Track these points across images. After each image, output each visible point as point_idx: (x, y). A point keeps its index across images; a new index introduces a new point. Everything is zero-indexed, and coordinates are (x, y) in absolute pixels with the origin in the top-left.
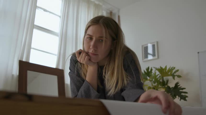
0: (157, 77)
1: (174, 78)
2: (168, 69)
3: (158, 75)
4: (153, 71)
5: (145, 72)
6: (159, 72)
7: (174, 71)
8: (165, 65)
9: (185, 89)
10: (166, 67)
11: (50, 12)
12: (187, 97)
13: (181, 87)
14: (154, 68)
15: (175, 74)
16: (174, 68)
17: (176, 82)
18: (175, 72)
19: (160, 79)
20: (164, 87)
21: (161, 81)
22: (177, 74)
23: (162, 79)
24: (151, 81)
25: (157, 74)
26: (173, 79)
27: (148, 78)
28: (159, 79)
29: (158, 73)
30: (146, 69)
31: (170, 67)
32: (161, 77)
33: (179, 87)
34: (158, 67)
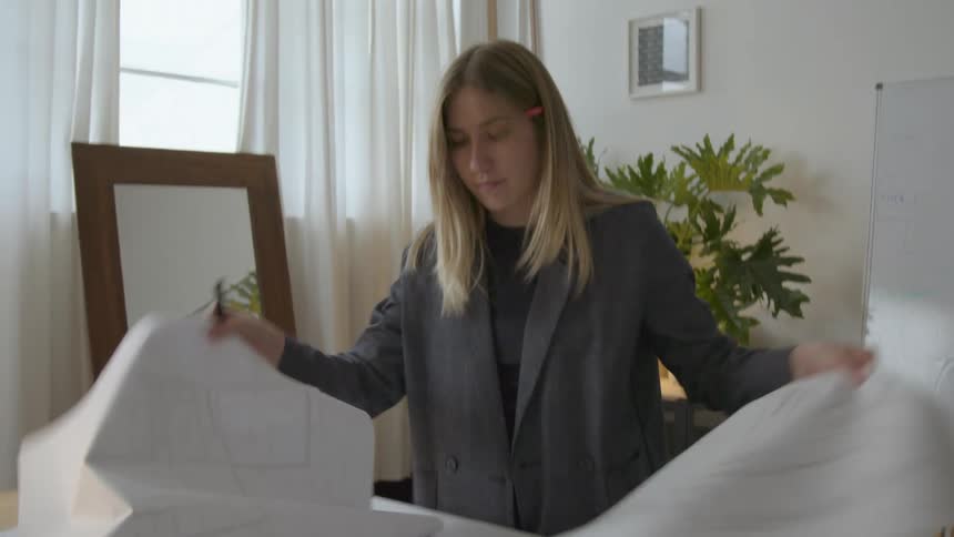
1: (758, 207)
10: (730, 144)
12: (806, 299)
13: (783, 251)
14: (677, 150)
16: (766, 154)
17: (768, 228)
18: (767, 175)
22: (775, 182)
26: (755, 214)
33: (776, 249)
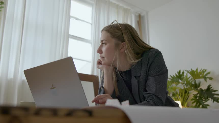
0: (189, 80)
1: (206, 80)
2: (199, 71)
3: (190, 77)
4: (185, 74)
5: (176, 75)
6: (191, 75)
7: (205, 73)
8: (196, 68)
9: (217, 91)
10: (197, 69)
11: (82, 21)
13: (213, 89)
14: (185, 70)
15: (207, 77)
16: (206, 70)
17: (209, 84)
18: (206, 75)
19: (192, 82)
20: (196, 89)
21: (193, 83)
22: (208, 76)
23: (194, 81)
24: (183, 84)
25: (188, 77)
26: (205, 82)
27: (180, 81)
28: (190, 82)
29: (189, 75)
30: (178, 73)
31: (201, 69)
32: (193, 79)
33: (211, 89)
34: (189, 70)
